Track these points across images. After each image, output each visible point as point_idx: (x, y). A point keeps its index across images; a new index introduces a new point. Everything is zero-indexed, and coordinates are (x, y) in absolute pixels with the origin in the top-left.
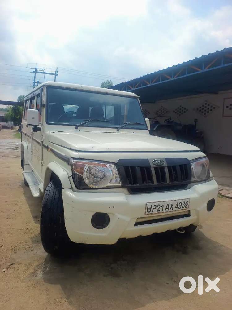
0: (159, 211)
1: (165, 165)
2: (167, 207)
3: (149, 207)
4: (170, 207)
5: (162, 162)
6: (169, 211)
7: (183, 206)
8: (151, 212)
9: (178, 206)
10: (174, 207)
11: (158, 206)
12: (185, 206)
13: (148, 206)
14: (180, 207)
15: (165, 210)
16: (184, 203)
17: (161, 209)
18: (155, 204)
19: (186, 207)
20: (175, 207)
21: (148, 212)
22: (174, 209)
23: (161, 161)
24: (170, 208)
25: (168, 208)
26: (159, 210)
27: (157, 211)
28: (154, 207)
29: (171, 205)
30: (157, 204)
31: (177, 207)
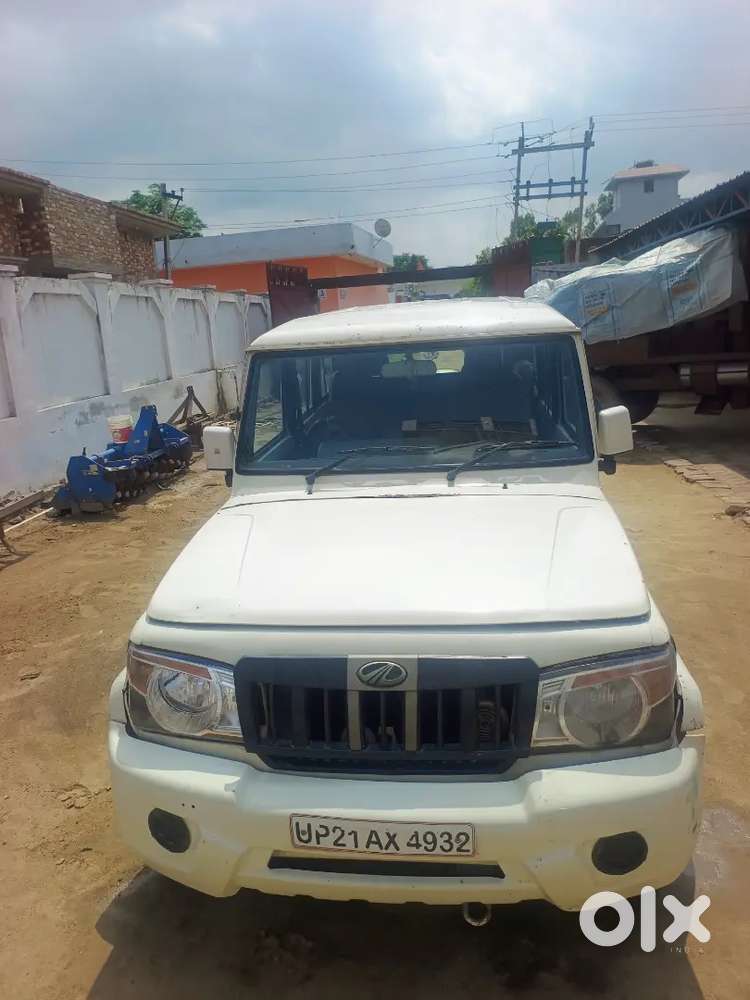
0: (344, 845)
1: (410, 686)
2: (371, 837)
3: (303, 827)
4: (384, 841)
5: (400, 672)
6: (384, 851)
7: (447, 847)
8: (314, 842)
9: (421, 841)
10: (401, 841)
11: (334, 831)
12: (456, 846)
13: (297, 824)
14: (430, 847)
15: (367, 847)
16: (446, 837)
17: (348, 840)
18: (324, 822)
19: (459, 850)
20: (409, 845)
21: (300, 840)
22: (404, 849)
23: (396, 672)
24: (384, 846)
25: (378, 842)
26: (340, 842)
27: (336, 843)
28: (323, 832)
29: (388, 834)
30: (331, 825)
31: (418, 846)
